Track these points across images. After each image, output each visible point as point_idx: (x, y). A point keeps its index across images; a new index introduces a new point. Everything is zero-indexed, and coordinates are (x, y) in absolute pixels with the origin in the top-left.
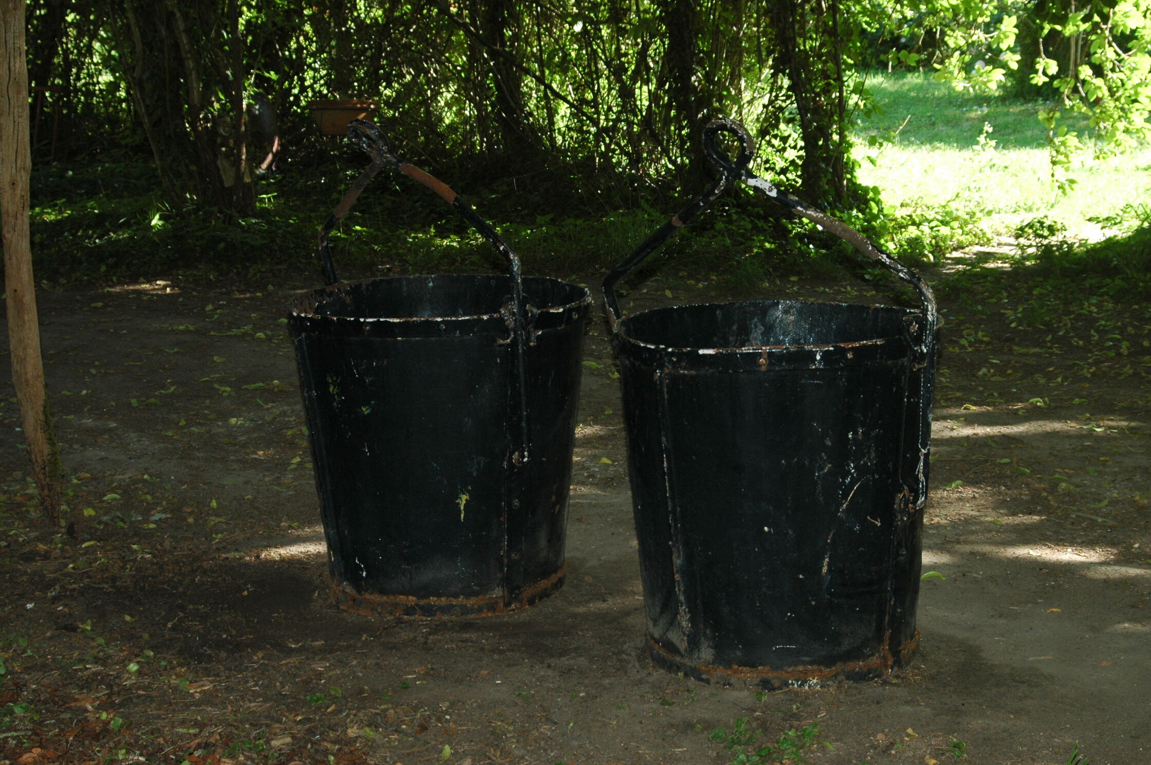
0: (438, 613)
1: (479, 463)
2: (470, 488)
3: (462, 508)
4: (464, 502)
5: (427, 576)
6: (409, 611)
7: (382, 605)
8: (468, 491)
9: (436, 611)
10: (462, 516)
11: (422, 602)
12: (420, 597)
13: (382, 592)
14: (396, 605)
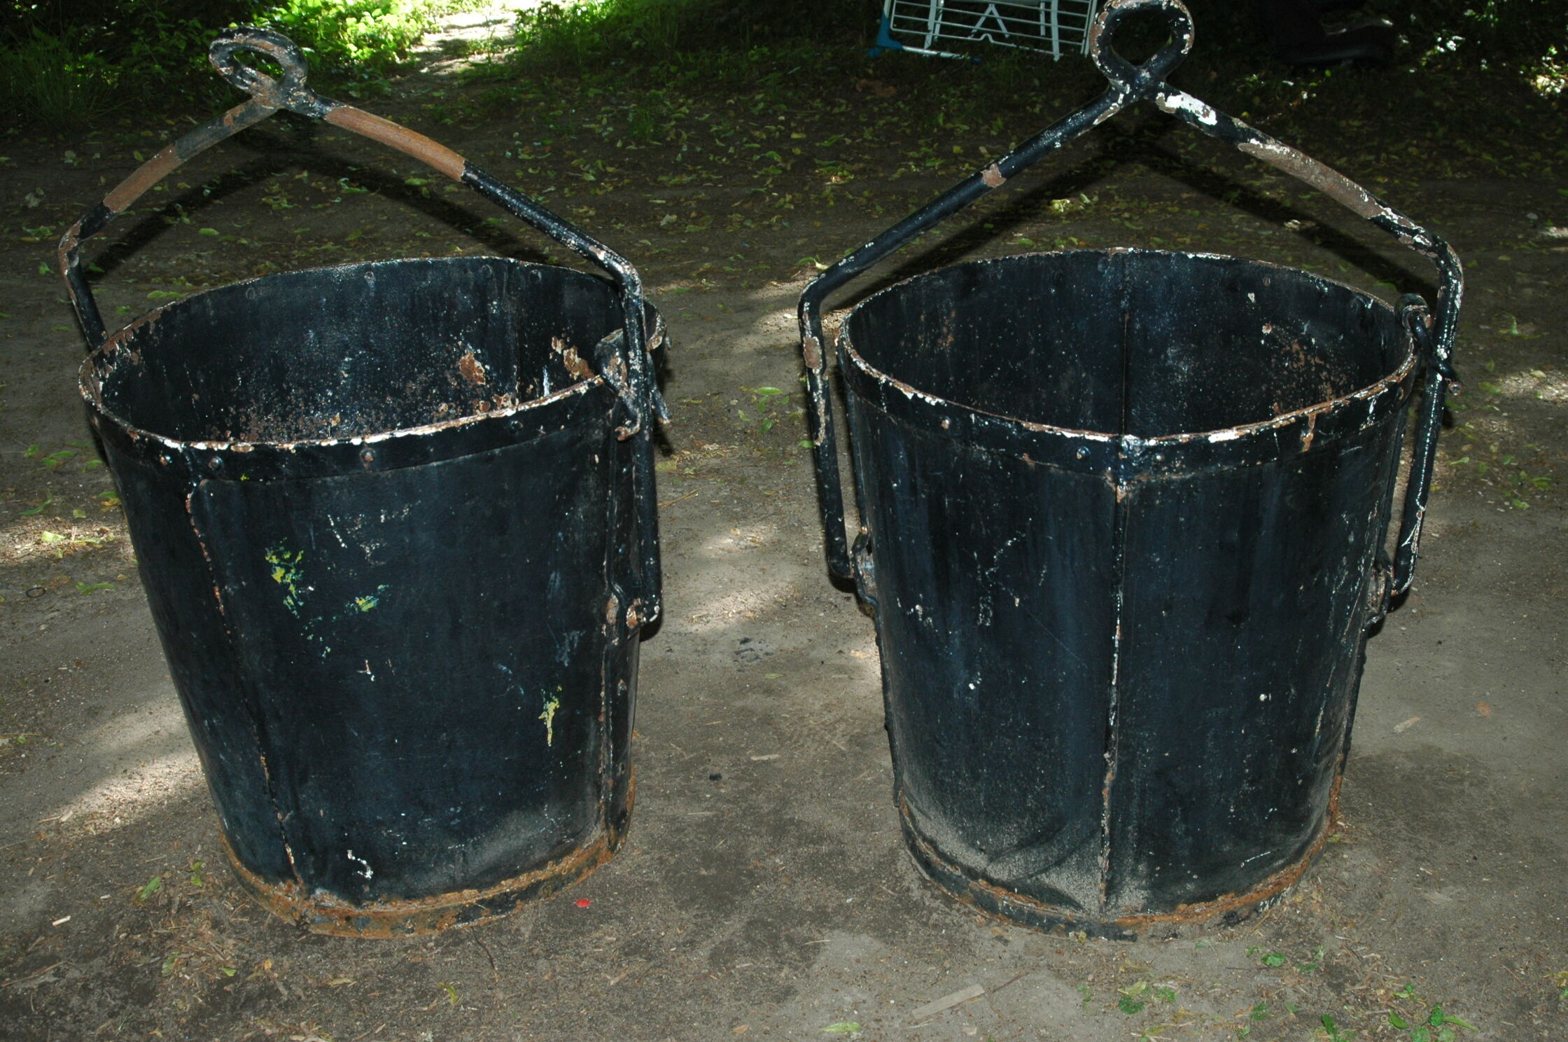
0: (518, 902)
1: (571, 643)
2: (560, 688)
3: (549, 724)
4: (552, 714)
5: (493, 850)
6: (466, 914)
7: (414, 917)
8: (557, 694)
9: (514, 902)
10: (550, 737)
11: (490, 894)
12: (480, 886)
13: (409, 895)
14: (441, 913)
